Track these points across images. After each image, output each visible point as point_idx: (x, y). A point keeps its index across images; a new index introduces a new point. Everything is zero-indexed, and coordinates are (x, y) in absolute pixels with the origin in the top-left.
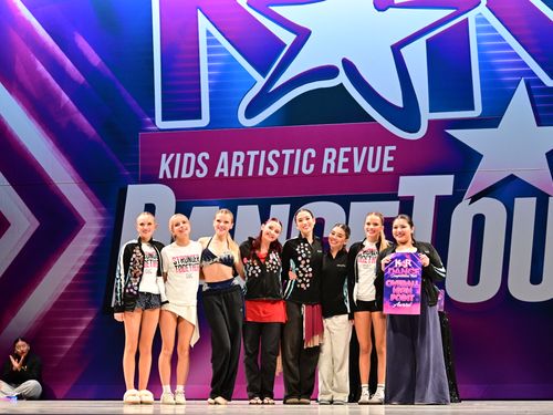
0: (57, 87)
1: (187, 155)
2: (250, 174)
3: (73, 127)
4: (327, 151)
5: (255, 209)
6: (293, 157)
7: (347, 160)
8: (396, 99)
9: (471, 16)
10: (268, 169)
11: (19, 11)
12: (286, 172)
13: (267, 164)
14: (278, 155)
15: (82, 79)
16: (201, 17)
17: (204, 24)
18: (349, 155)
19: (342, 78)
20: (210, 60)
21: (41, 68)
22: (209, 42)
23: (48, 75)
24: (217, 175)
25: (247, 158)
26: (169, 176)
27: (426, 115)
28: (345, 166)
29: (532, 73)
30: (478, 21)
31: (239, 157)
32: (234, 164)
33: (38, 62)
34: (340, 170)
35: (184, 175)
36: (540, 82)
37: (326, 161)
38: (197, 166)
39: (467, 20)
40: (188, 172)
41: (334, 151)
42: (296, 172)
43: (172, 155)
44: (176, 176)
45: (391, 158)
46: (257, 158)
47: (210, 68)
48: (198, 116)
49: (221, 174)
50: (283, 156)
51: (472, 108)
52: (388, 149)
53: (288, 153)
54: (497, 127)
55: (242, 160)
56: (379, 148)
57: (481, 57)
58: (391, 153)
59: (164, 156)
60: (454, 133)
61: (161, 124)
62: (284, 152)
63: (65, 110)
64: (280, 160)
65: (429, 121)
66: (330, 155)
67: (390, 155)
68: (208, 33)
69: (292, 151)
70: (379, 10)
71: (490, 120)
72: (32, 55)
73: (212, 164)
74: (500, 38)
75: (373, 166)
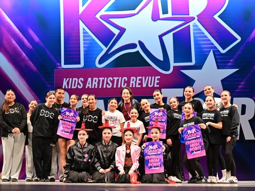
0: (21, 50)
1: (74, 79)
2: (100, 87)
3: (27, 66)
4: (132, 78)
5: (102, 101)
6: (118, 80)
7: (140, 82)
8: (160, 57)
9: (191, 24)
10: (108, 85)
11: (5, 18)
12: (115, 87)
13: (107, 83)
14: (112, 79)
15: (31, 47)
16: (81, 23)
17: (82, 25)
18: (141, 80)
19: (138, 49)
20: (84, 40)
21: (14, 42)
22: (84, 33)
23: (17, 45)
24: (87, 87)
25: (99, 81)
26: (67, 88)
27: (173, 64)
28: (139, 84)
29: (216, 48)
30: (194, 26)
31: (96, 80)
32: (94, 83)
33: (13, 40)
34: (137, 86)
35: (73, 87)
36: (219, 51)
37: (131, 82)
38: (78, 84)
39: (189, 25)
40: (74, 86)
41: (135, 78)
42: (119, 86)
43: (68, 79)
44: (69, 87)
45: (158, 81)
46: (103, 81)
47: (84, 44)
48: (79, 63)
49: (88, 87)
50: (114, 80)
51: (191, 61)
52: (157, 77)
53: (116, 79)
54: (201, 69)
55: (97, 81)
56: (153, 77)
57: (195, 41)
58: (158, 79)
59: (65, 79)
60: (184, 71)
61: (64, 66)
62: (114, 78)
63: (24, 60)
64: (113, 82)
65: (174, 67)
66: (133, 80)
67: (158, 80)
68: (84, 29)
69: (118, 78)
70: (154, 21)
71: (198, 66)
72: (10, 37)
73: (85, 83)
74: (203, 33)
75: (151, 84)
